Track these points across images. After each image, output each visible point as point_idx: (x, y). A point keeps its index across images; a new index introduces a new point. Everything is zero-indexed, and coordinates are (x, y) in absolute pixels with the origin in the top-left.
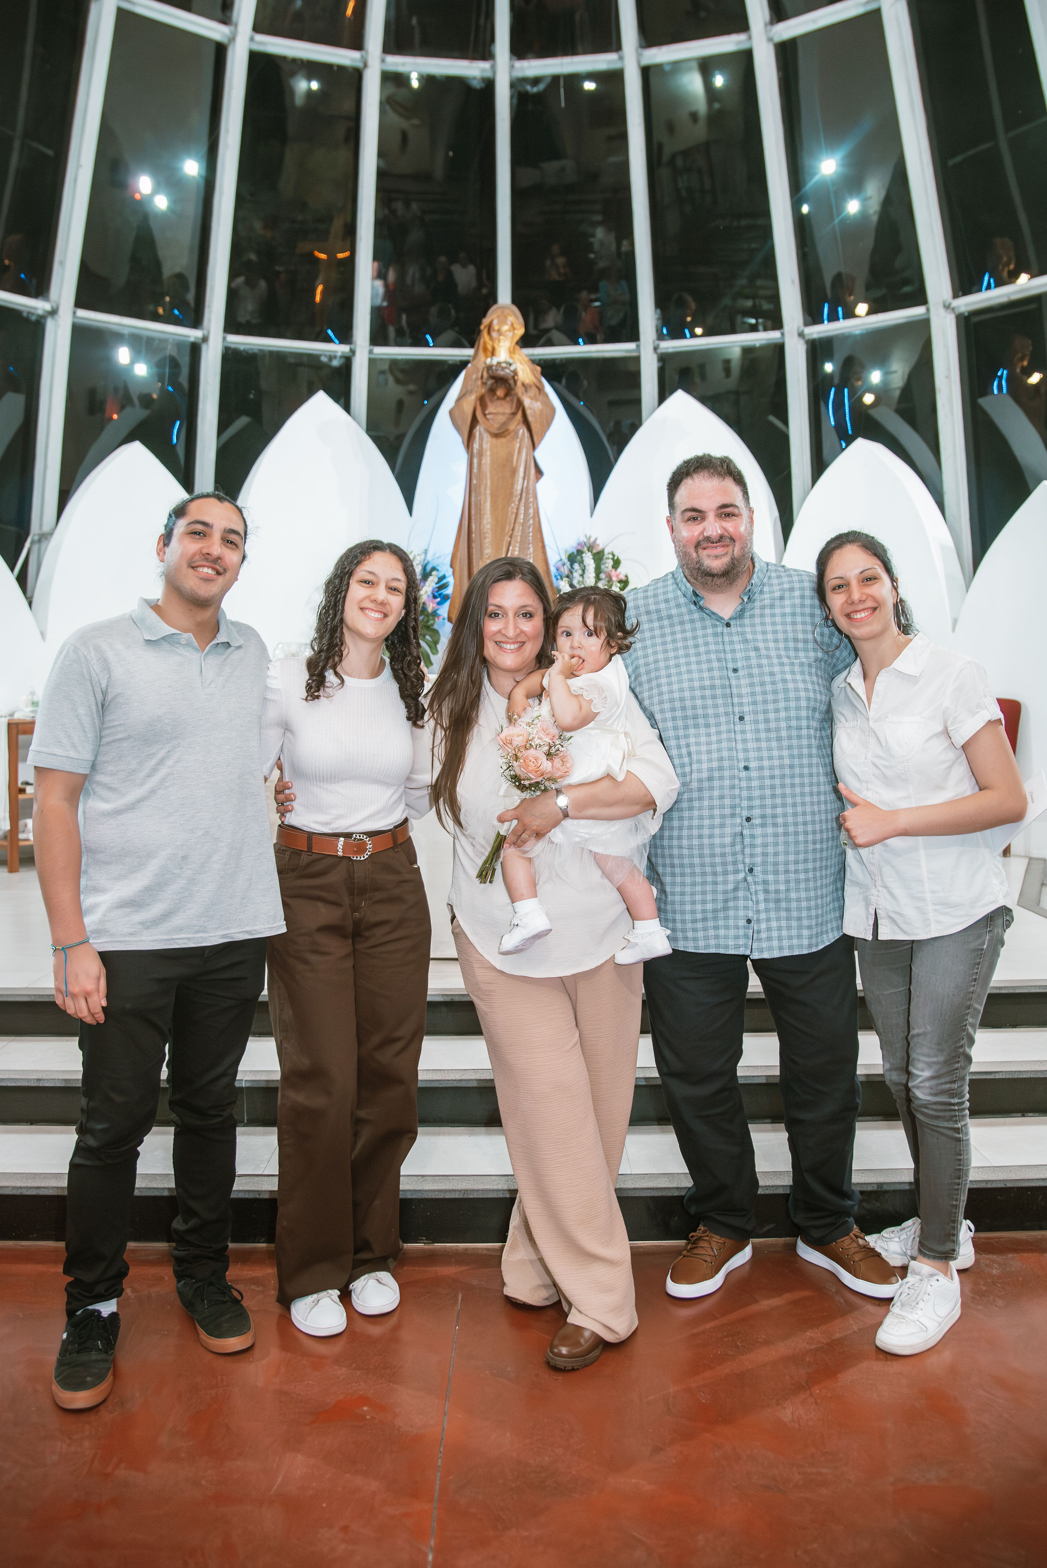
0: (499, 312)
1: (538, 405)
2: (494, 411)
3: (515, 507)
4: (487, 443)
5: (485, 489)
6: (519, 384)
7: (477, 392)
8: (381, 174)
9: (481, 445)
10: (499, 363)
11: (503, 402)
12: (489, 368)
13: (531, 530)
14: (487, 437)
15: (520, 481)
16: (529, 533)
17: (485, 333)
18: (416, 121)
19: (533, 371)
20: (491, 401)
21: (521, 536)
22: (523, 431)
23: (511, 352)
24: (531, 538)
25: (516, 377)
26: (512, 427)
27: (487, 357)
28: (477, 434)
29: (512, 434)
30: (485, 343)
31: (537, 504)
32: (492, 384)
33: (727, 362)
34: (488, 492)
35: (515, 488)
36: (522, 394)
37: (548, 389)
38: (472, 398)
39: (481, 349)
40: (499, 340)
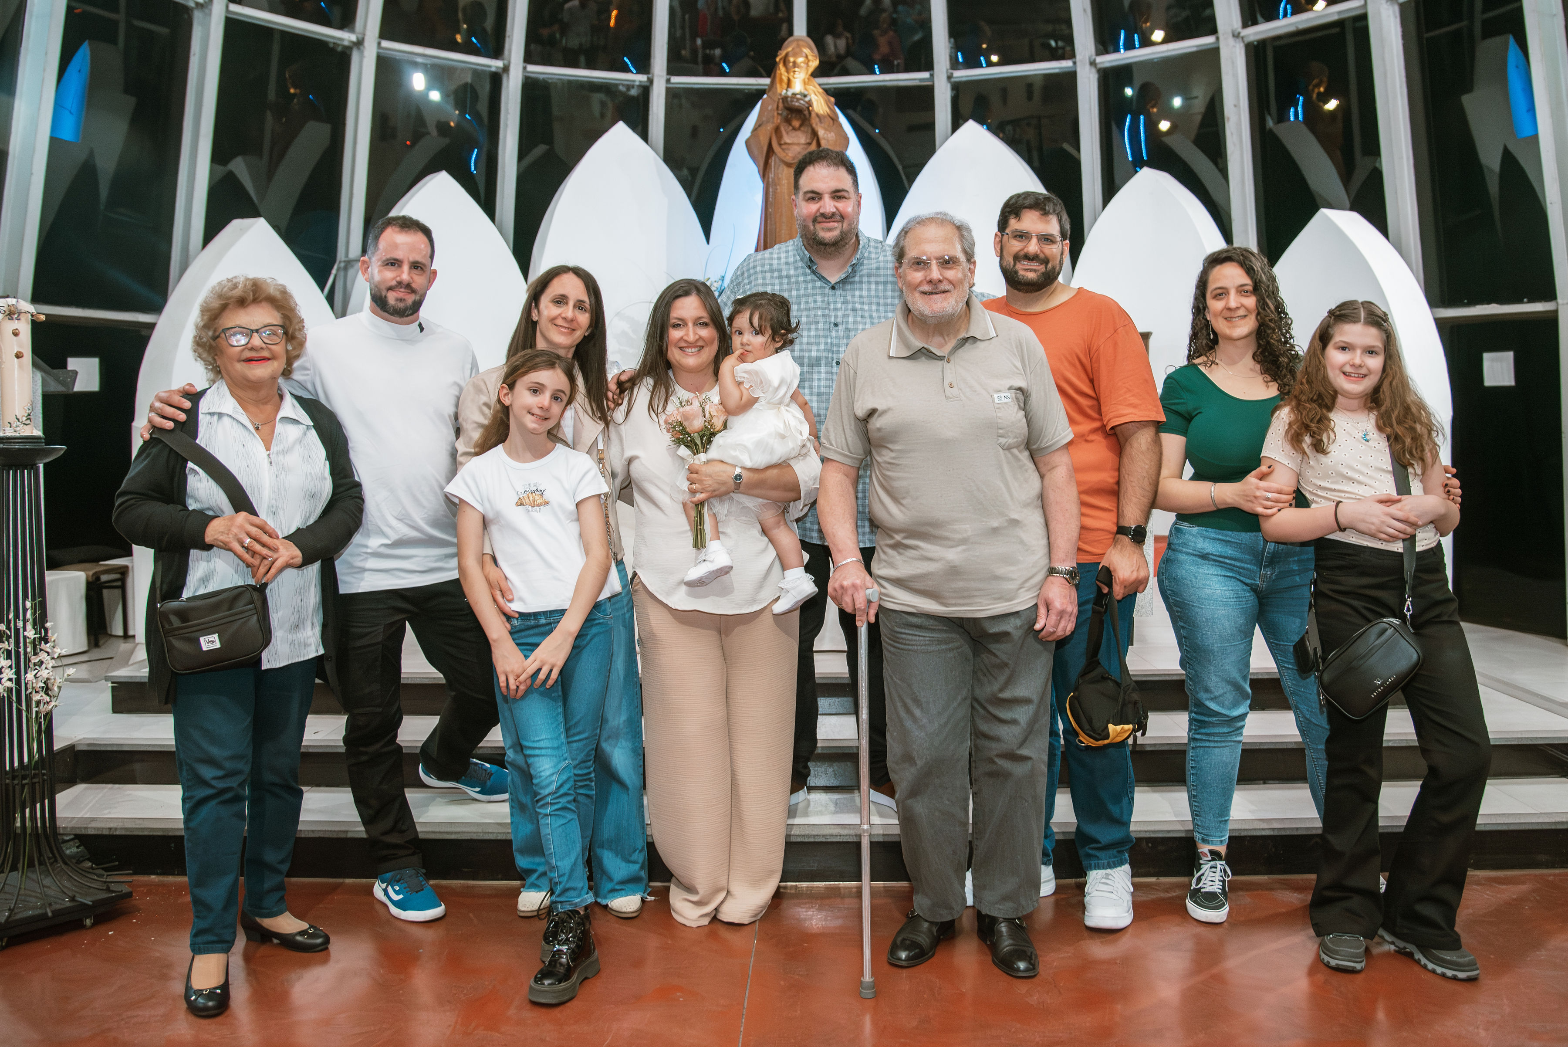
0: (794, 45)
1: (831, 136)
2: (788, 141)
4: (782, 174)
5: (781, 216)
6: (813, 115)
7: (773, 123)
9: (775, 175)
10: (794, 94)
11: (799, 133)
12: (785, 99)
14: (782, 168)
17: (781, 66)
19: (827, 103)
20: (787, 133)
23: (806, 83)
25: (810, 109)
27: (782, 87)
28: (772, 164)
30: (781, 74)
32: (788, 114)
34: (784, 220)
36: (817, 124)
37: (842, 119)
38: (770, 127)
39: (777, 80)
40: (794, 72)
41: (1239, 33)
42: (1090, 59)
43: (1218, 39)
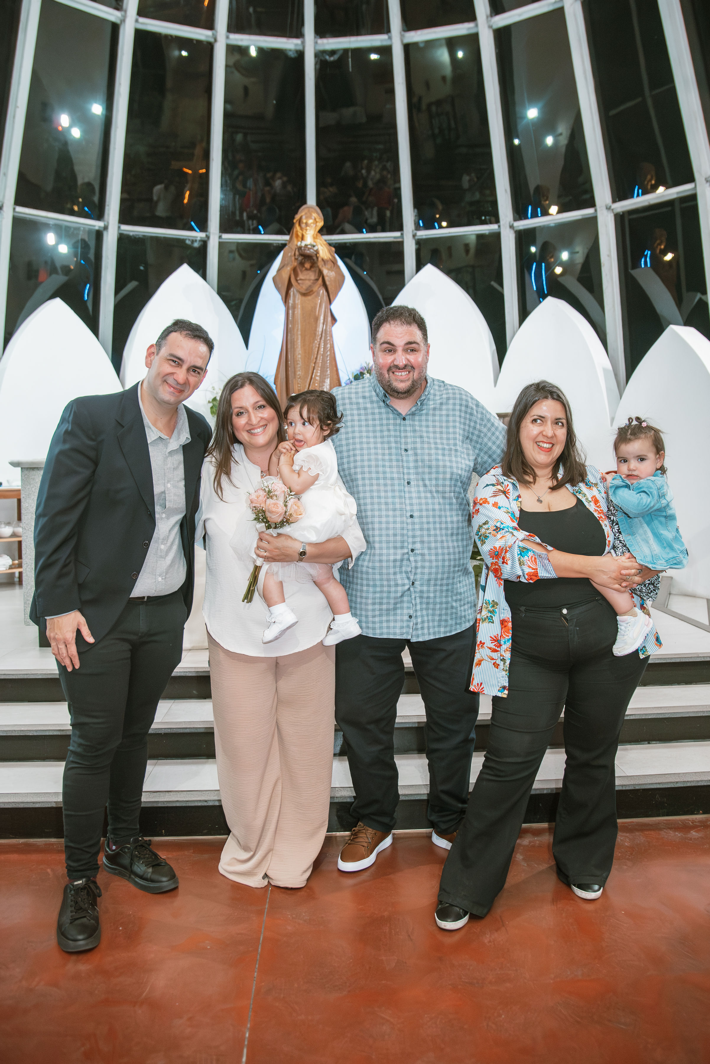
0: (306, 211)
1: (333, 274)
2: (302, 278)
3: (318, 343)
4: (298, 300)
5: (297, 330)
6: (320, 259)
7: (291, 265)
8: (227, 116)
9: (294, 301)
10: (306, 245)
11: (309, 272)
12: (300, 248)
13: (328, 358)
14: (298, 296)
15: (321, 325)
16: (327, 361)
17: (297, 225)
18: (253, 80)
19: (330, 251)
20: (301, 271)
21: (321, 363)
22: (323, 291)
23: (315, 238)
24: (328, 364)
25: (318, 255)
26: (315, 289)
27: (298, 241)
28: (292, 294)
29: (315, 294)
30: (297, 231)
31: (333, 341)
32: (302, 259)
33: (467, 246)
34: (299, 333)
35: (318, 329)
36: (322, 266)
37: (340, 263)
38: (288, 269)
39: (294, 235)
40: (306, 230)
41: (610, 207)
42: (510, 223)
43: (596, 210)
